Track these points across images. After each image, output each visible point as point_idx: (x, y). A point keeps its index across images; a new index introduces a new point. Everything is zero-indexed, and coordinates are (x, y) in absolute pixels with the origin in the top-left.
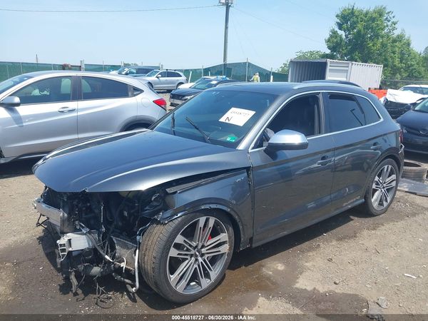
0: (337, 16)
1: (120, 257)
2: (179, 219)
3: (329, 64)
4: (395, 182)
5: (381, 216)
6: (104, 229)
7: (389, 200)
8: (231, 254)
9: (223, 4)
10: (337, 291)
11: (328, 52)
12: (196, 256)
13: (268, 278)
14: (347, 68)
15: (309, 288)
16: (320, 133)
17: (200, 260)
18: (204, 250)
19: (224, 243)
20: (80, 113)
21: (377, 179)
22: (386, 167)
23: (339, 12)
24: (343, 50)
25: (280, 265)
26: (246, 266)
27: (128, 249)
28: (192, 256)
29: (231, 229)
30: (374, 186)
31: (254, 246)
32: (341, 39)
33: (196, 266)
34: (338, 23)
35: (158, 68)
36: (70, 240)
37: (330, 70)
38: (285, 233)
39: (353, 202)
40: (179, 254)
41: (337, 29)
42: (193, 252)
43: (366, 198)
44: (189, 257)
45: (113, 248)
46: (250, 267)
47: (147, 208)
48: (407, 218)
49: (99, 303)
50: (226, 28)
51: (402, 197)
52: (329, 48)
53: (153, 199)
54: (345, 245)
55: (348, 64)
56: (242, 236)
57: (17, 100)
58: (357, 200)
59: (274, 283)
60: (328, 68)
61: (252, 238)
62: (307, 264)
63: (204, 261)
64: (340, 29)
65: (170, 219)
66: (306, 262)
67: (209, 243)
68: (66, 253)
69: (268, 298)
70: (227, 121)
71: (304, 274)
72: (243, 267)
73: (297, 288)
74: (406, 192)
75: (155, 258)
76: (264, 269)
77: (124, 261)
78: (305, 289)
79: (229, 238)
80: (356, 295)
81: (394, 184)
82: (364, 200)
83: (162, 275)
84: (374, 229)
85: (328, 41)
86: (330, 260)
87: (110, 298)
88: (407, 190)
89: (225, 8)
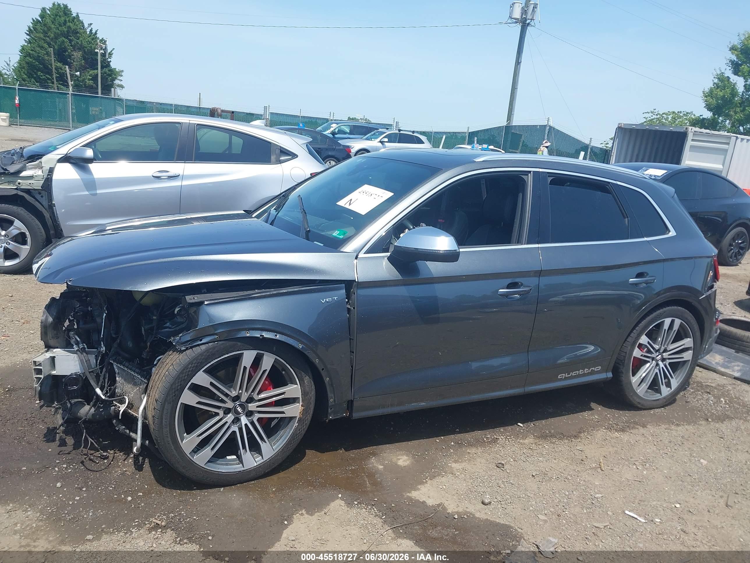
0: (733, 49)
1: (122, 395)
2: (203, 347)
3: (690, 136)
4: (691, 352)
5: (652, 412)
6: (103, 349)
7: (675, 383)
8: (308, 422)
9: (517, 21)
10: (478, 515)
11: (708, 115)
12: (237, 413)
13: (371, 475)
14: (725, 146)
15: (430, 502)
16: (519, 242)
17: (244, 420)
18: (252, 406)
19: (293, 401)
20: (185, 183)
21: (644, 340)
22: (667, 321)
23: (736, 42)
24: (736, 113)
25: (405, 458)
26: (346, 450)
27: (135, 384)
28: (227, 411)
29: (307, 380)
30: (637, 353)
31: (356, 415)
32: (734, 93)
33: (235, 428)
34: (732, 62)
35: (387, 126)
36: (53, 359)
37: (692, 147)
38: (423, 404)
39: (584, 375)
40: (199, 403)
41: (729, 73)
42: (230, 405)
43: (617, 370)
44: (221, 412)
45: (113, 381)
46: (353, 454)
47: (168, 324)
48: (703, 422)
49: (88, 463)
50: (518, 63)
51: (723, 386)
52: (709, 107)
53: (176, 312)
54: (547, 446)
55: (729, 138)
56: (330, 395)
57: (89, 153)
58: (593, 373)
59: (375, 484)
60: (689, 143)
61: (352, 401)
62: (454, 465)
63: (252, 423)
64: (736, 73)
65: (191, 344)
66: (456, 462)
67: (262, 396)
68: (42, 376)
69: (350, 504)
70: (347, 206)
71: (438, 479)
72: (341, 451)
73: (410, 499)
74: (736, 378)
75: (156, 401)
76: (373, 460)
77: (125, 403)
78: (424, 503)
79: (304, 393)
80: (509, 527)
81: (688, 356)
82: (610, 375)
83: (166, 430)
84: (623, 430)
85: (709, 95)
86: (500, 466)
87: (106, 458)
88: (737, 375)
89: (518, 27)
